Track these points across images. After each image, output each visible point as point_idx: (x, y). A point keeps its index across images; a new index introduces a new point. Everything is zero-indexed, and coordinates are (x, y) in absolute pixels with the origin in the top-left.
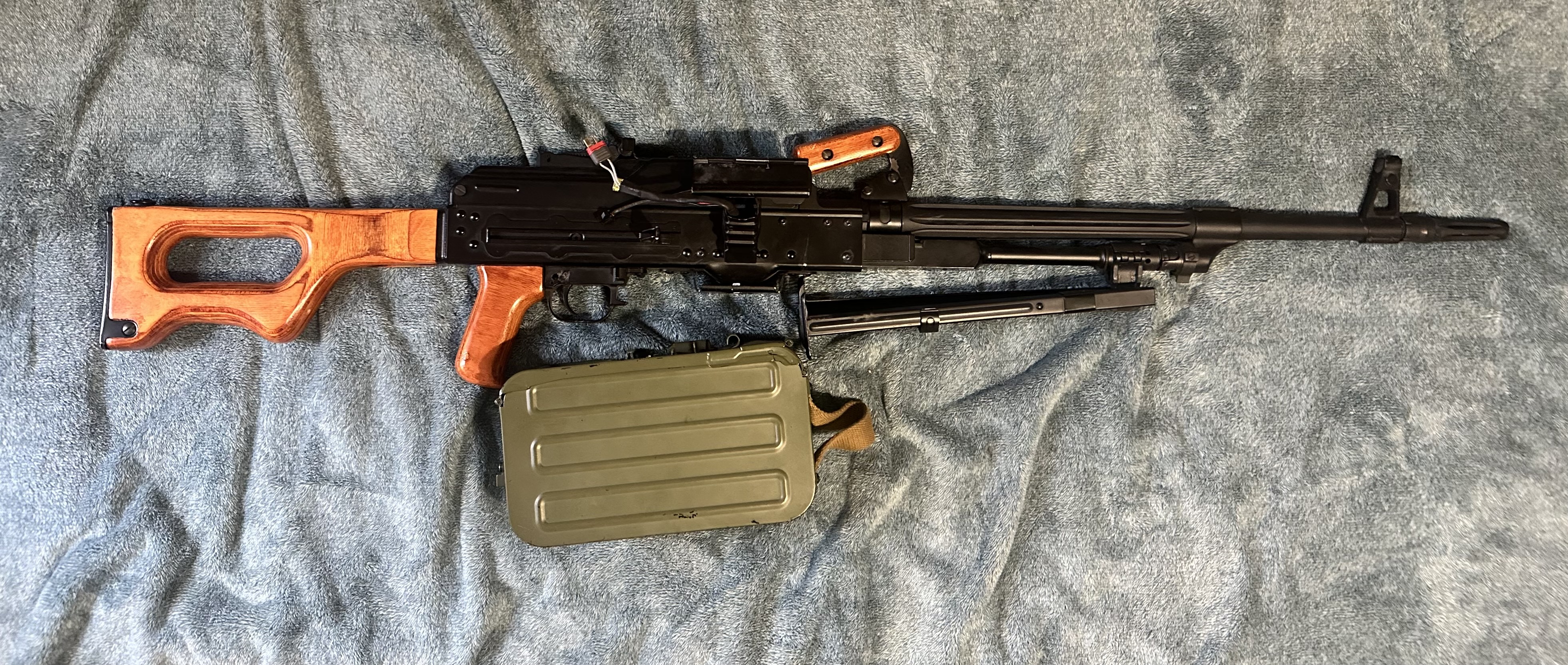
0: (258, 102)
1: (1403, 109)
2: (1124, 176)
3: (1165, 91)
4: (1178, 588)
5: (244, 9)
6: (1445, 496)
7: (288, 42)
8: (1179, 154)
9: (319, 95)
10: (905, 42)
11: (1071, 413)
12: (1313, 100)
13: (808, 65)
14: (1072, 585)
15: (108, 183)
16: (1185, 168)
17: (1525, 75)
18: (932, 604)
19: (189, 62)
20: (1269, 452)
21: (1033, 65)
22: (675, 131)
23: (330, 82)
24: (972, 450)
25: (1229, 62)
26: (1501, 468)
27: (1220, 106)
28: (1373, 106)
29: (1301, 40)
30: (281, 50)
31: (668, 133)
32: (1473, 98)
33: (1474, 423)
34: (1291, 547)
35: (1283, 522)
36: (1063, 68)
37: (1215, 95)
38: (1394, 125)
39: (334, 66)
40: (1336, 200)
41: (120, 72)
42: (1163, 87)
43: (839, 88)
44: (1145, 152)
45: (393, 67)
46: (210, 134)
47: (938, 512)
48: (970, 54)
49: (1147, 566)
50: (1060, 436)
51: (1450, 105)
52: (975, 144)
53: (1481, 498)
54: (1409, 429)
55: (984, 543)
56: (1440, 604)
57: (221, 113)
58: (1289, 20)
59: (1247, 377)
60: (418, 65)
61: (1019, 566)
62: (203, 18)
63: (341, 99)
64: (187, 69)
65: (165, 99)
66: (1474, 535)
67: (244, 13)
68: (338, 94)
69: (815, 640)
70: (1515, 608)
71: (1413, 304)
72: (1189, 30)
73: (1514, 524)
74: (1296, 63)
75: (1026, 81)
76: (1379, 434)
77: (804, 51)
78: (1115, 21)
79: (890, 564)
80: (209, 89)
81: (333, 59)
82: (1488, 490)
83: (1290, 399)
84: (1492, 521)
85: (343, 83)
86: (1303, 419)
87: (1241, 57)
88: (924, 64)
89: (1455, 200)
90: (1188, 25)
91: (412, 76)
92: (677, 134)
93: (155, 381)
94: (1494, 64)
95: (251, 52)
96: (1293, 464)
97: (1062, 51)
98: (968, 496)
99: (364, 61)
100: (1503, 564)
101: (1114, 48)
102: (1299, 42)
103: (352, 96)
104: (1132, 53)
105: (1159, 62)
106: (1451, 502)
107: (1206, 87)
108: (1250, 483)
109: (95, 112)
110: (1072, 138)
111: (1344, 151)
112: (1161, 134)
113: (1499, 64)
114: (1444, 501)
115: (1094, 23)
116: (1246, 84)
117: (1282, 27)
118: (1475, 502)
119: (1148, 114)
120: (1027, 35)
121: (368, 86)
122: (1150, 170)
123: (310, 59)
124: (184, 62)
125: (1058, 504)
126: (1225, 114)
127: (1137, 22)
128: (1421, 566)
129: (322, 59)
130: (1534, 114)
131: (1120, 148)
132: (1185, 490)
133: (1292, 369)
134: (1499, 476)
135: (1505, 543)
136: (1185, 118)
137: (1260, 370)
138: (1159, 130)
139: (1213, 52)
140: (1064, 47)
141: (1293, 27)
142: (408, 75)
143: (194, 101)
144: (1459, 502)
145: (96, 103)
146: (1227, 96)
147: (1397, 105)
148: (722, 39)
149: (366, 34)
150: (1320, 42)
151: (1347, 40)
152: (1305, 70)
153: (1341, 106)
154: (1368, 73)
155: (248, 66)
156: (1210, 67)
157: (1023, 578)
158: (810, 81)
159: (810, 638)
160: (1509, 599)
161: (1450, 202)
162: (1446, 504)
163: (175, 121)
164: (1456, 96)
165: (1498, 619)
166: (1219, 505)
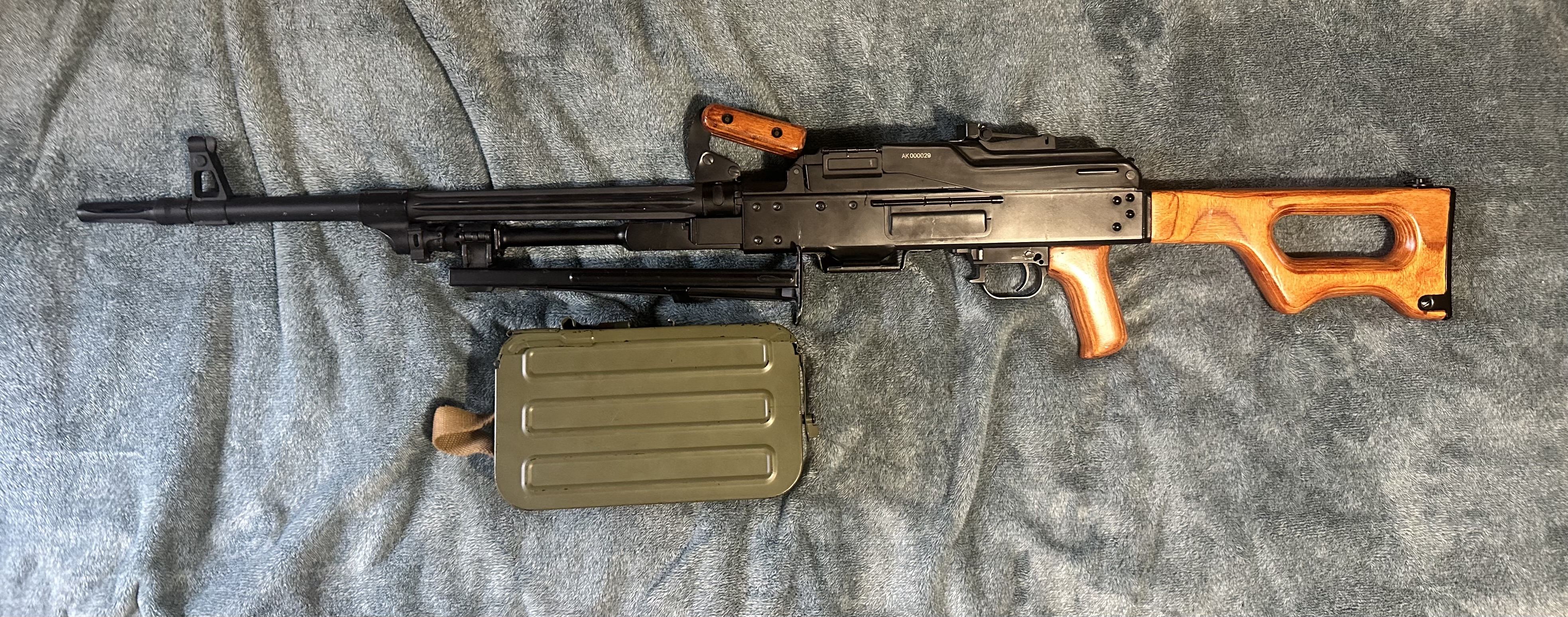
0: (220, 98)
1: (1318, 45)
2: (1059, 123)
5: (204, 11)
6: (1396, 410)
7: (247, 40)
9: (279, 91)
12: (1231, 44)
14: (1039, 518)
15: (73, 185)
18: (904, 543)
19: (151, 65)
23: (288, 77)
27: (1144, 54)
28: (1290, 45)
30: (241, 48)
39: (292, 62)
41: (84, 78)
45: (348, 59)
46: (173, 133)
53: (1430, 410)
57: (183, 111)
60: (373, 55)
61: (986, 501)
62: (165, 23)
63: (299, 92)
64: (149, 72)
65: (127, 101)
66: (1428, 446)
67: (204, 15)
68: (297, 88)
69: (791, 587)
73: (1466, 433)
80: (171, 89)
81: (291, 55)
82: (1437, 401)
84: (1443, 432)
85: (302, 78)
91: (366, 67)
93: (124, 377)
95: (212, 51)
99: (321, 55)
100: (1461, 474)
103: (310, 89)
106: (1403, 416)
107: (1129, 37)
109: (61, 119)
112: (1091, 83)
114: (1396, 416)
116: (1167, 30)
118: (1424, 413)
119: (1077, 66)
121: (325, 79)
122: (1084, 117)
123: (269, 57)
124: (147, 65)
125: (1019, 439)
126: (1149, 61)
129: (281, 56)
131: (1052, 98)
136: (1112, 68)
142: (363, 66)
143: (157, 102)
144: (1410, 415)
145: (62, 110)
146: (1149, 44)
149: (322, 30)
152: (1222, 16)
154: (1281, 14)
155: (209, 64)
156: (1132, 19)
157: (991, 514)
159: (786, 585)
162: (1399, 418)
163: (138, 122)
164: (1365, 29)
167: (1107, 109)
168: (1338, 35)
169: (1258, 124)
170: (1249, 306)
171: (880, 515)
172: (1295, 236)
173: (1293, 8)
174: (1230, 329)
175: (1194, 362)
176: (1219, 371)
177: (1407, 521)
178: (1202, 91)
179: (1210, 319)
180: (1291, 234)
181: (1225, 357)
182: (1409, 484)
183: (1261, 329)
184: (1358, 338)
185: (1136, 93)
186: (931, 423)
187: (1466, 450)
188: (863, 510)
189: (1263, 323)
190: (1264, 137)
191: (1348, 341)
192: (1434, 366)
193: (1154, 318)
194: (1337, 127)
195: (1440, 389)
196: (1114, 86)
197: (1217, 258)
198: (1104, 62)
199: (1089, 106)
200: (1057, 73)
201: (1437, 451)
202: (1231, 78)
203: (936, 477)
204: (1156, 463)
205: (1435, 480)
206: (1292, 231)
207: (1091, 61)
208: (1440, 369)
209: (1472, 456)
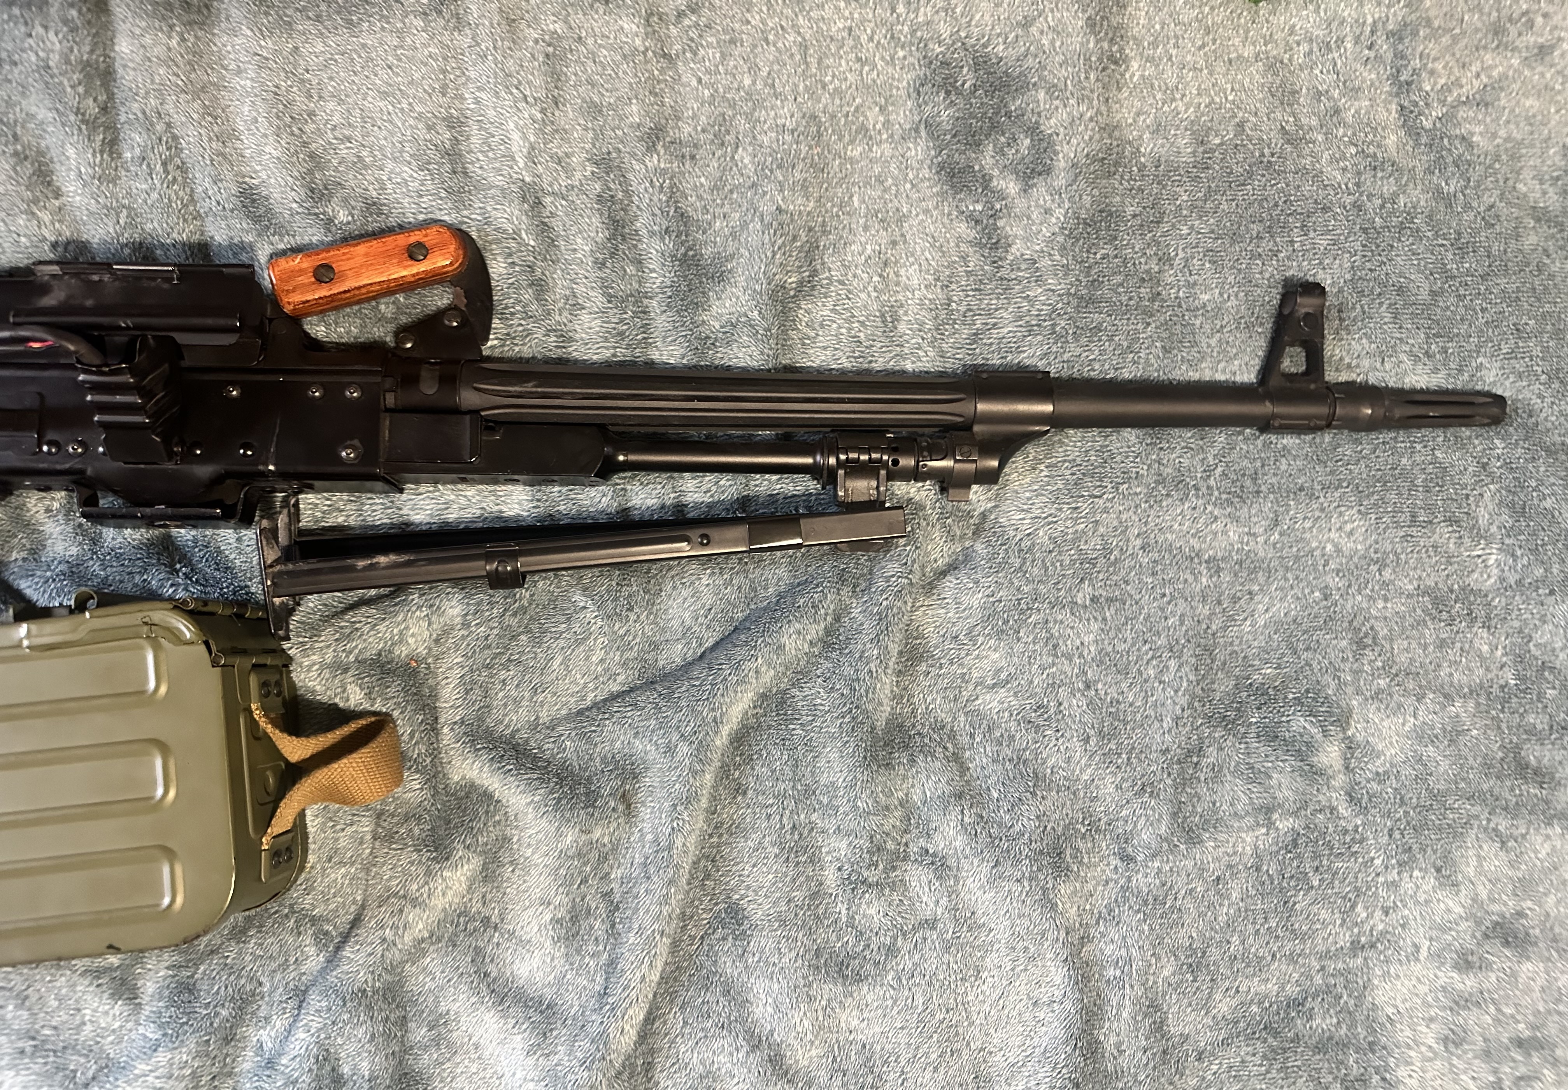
3: (929, 179)
4: (961, 1031)
8: (954, 286)
10: (480, 89)
11: (770, 727)
13: (309, 128)
16: (963, 309)
17: (1524, 151)
20: (1111, 789)
21: (703, 131)
22: (68, 243)
24: (591, 799)
25: (1033, 130)
26: (1505, 809)
29: (1154, 98)
31: (54, 245)
32: (1439, 190)
33: (1459, 733)
34: (1154, 954)
35: (1139, 911)
36: (754, 137)
37: (1012, 184)
38: (1312, 234)
40: (1219, 362)
42: (926, 173)
43: (366, 167)
44: (898, 284)
47: (530, 912)
48: (594, 110)
49: (906, 993)
50: (753, 769)
51: (1402, 201)
52: (604, 264)
54: (1350, 746)
55: (612, 963)
56: (1409, 1047)
58: (1135, 65)
59: (1071, 661)
70: (1537, 1050)
71: (1351, 533)
72: (967, 78)
74: (1147, 136)
75: (693, 157)
76: (1300, 756)
77: (301, 103)
78: (843, 62)
79: (443, 1009)
83: (1146, 697)
86: (1170, 731)
87: (1053, 121)
88: (512, 125)
89: (1416, 359)
90: (965, 70)
92: (71, 248)
94: (1472, 134)
96: (1153, 810)
97: (755, 110)
98: (584, 881)
101: (841, 106)
102: (1151, 101)
104: (873, 117)
105: (917, 130)
108: (1080, 844)
110: (769, 254)
111: (1231, 279)
113: (1481, 133)
115: (807, 63)
117: (1123, 75)
120: (694, 83)
127: (880, 64)
128: (1376, 982)
130: (1541, 216)
132: (966, 857)
133: (1147, 646)
134: (1503, 824)
135: (1516, 937)
137: (1092, 649)
138: (920, 244)
139: (1008, 115)
140: (757, 104)
141: (1142, 76)
147: (1316, 202)
148: (153, 82)
150: (1187, 99)
151: (1231, 98)
153: (1224, 206)
158: (312, 156)
160: (1527, 1033)
161: (1408, 363)
165: (1508, 1070)
166: (1026, 884)
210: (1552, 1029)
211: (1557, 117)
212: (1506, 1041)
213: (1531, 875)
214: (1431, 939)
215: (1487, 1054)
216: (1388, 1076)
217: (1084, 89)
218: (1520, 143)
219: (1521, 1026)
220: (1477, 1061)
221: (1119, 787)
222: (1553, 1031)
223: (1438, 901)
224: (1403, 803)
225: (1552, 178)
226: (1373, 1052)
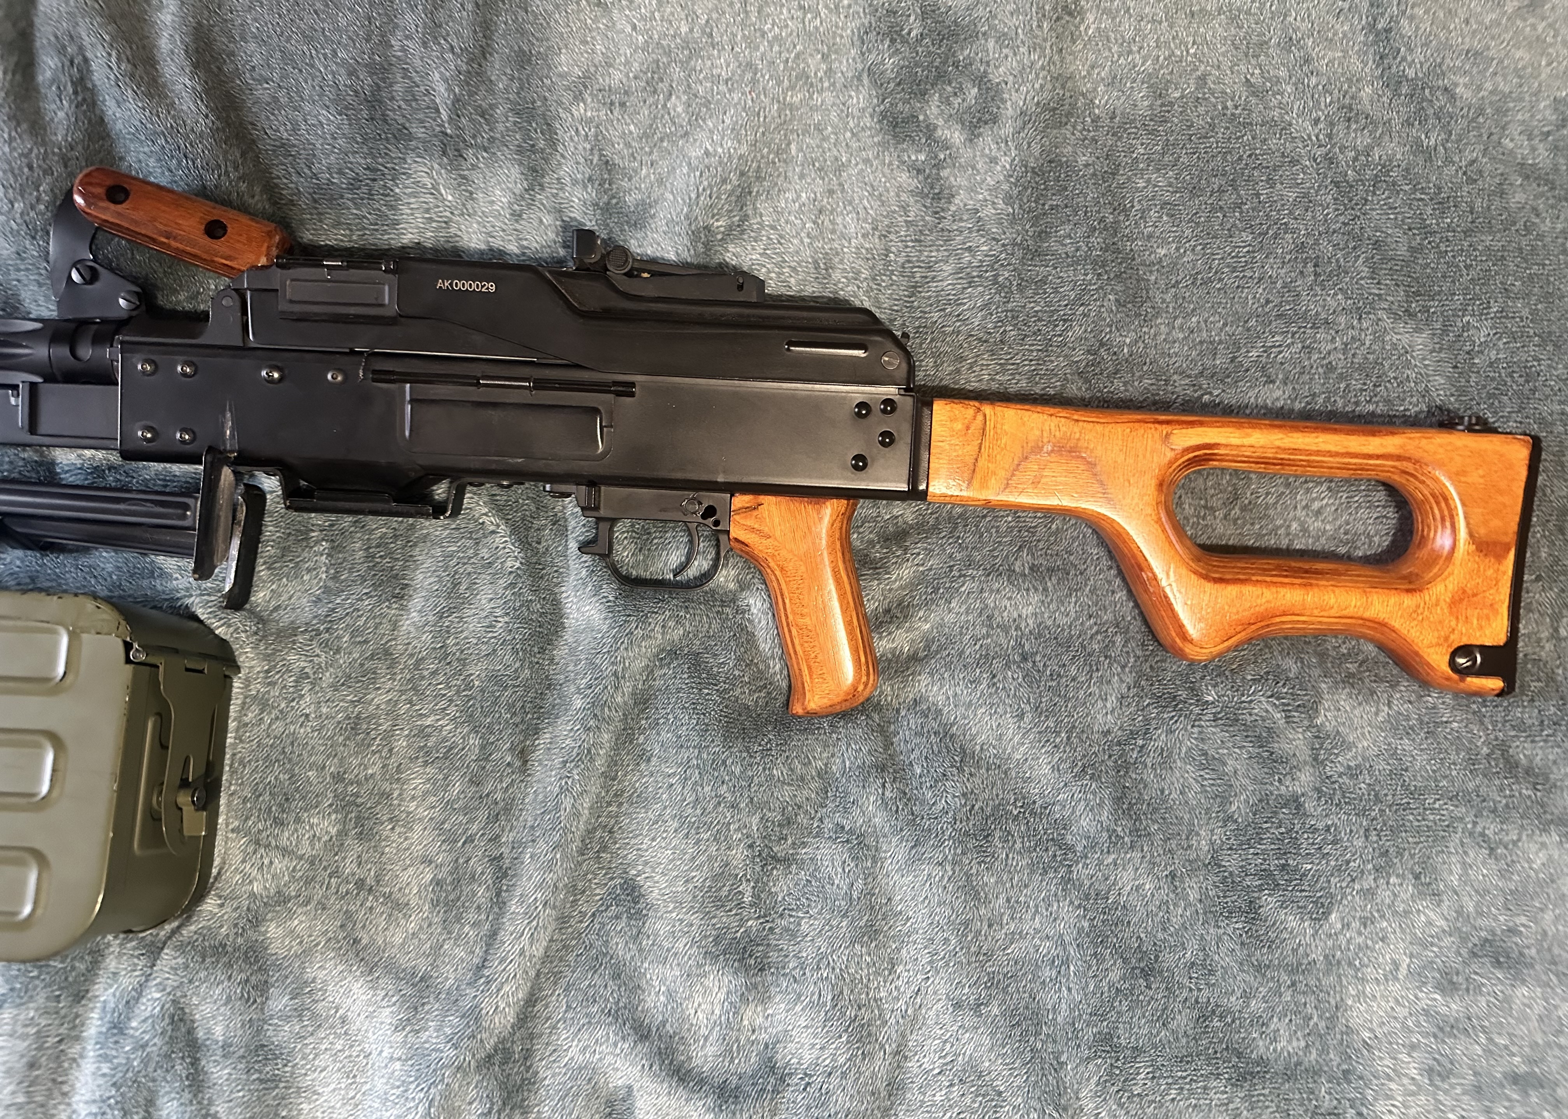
167: (888, 251)
168: (1333, 146)
169: (1168, 297)
170: (1118, 639)
171: (348, 993)
172: (1220, 514)
173: (1254, 94)
174: (1073, 680)
175: (1000, 738)
176: (1043, 759)
177: (1393, 1086)
178: (1068, 228)
179: (1038, 658)
180: (1213, 510)
181: (1058, 734)
182: (1402, 1012)
183: (1137, 684)
184: (1326, 718)
185: (945, 224)
186: (471, 821)
187: (1521, 954)
188: (314, 980)
189: (1140, 675)
190: (1179, 322)
191: (1306, 723)
192: (1471, 785)
193: (934, 648)
194: (1317, 314)
195: (1479, 829)
196: (905, 208)
197: (1065, 543)
198: (890, 164)
199: (853, 241)
200: (802, 176)
201: (1464, 952)
202: (1124, 210)
203: (467, 929)
204: (905, 929)
205: (1454, 1007)
206: (1214, 502)
207: (867, 161)
208: (1483, 791)
209: (1532, 966)
210: (1552, 1065)
211: (1548, 70)
212: (1498, 1075)
213: (1525, 887)
214: (1411, 956)
215: (1478, 1091)
216: (1365, 1111)
217: (1036, 37)
218: (1506, 97)
219: (1517, 1059)
220: (1466, 1098)
221: (1056, 768)
222: (1554, 1068)
223: (1419, 911)
224: (1378, 800)
225: (1542, 133)
226: (1349, 1082)
